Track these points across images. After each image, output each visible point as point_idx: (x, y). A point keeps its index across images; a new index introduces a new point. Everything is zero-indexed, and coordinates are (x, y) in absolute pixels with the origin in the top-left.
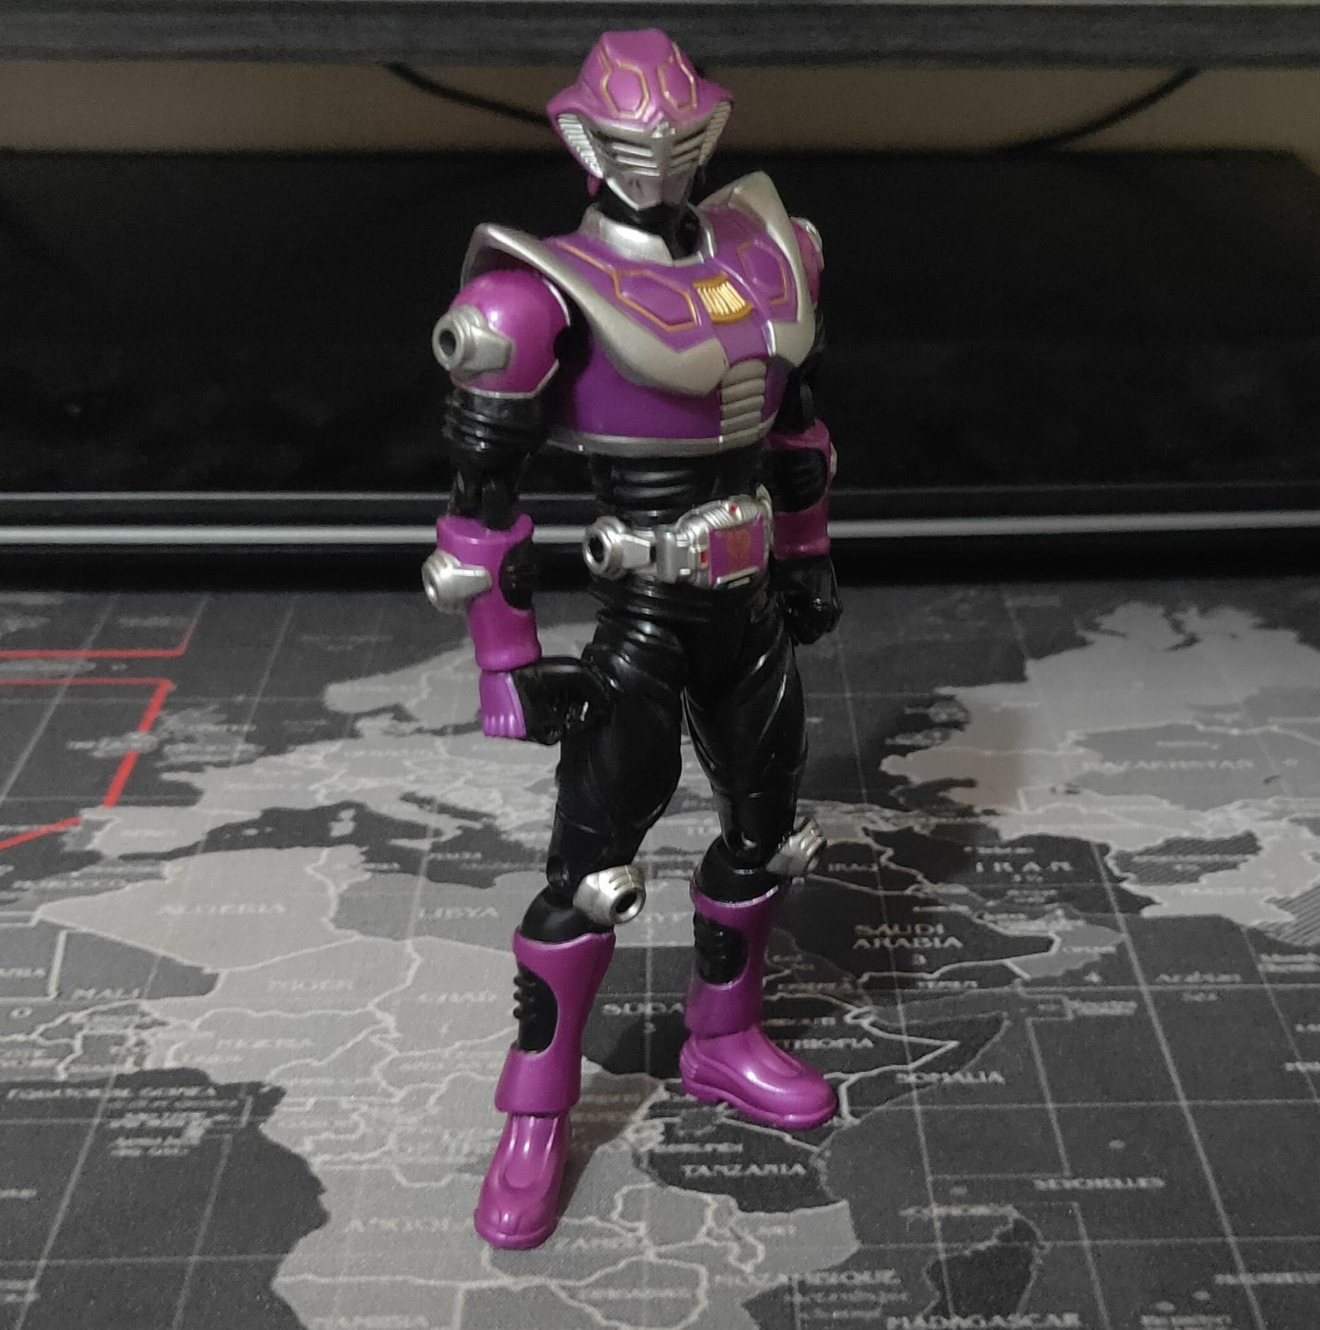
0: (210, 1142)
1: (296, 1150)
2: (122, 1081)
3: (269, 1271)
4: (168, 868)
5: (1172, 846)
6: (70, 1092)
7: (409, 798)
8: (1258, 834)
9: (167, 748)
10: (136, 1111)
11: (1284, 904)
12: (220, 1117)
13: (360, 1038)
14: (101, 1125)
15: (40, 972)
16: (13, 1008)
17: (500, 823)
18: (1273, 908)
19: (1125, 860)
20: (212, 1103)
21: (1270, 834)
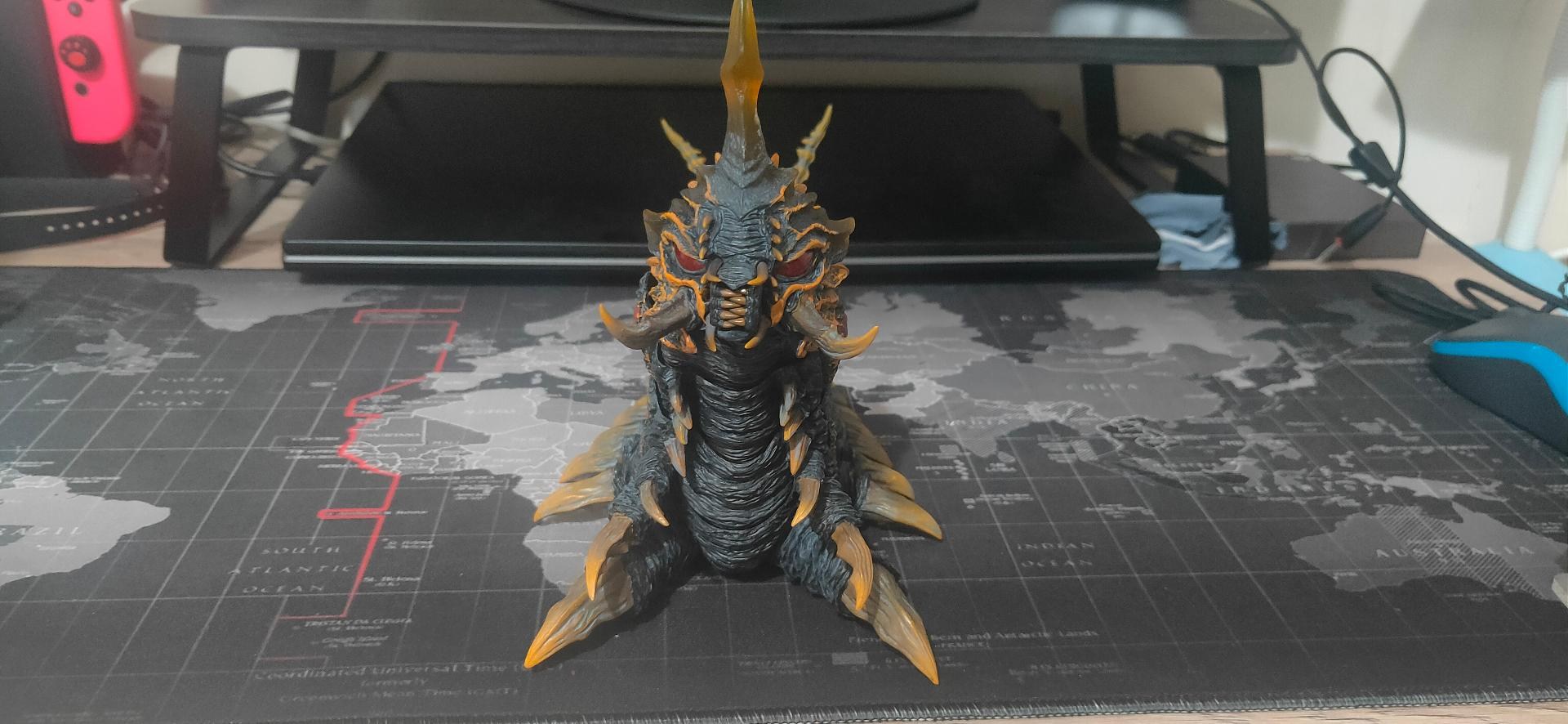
0: (494, 494)
1: (528, 497)
2: (456, 474)
3: (522, 538)
4: (465, 396)
5: (880, 388)
6: (436, 478)
7: (563, 369)
8: (914, 383)
9: (460, 349)
10: (462, 484)
11: (921, 410)
12: (497, 486)
13: (550, 458)
14: (450, 490)
15: (418, 435)
16: (409, 448)
17: (602, 379)
18: (918, 411)
19: (859, 393)
20: (493, 481)
21: (919, 383)
